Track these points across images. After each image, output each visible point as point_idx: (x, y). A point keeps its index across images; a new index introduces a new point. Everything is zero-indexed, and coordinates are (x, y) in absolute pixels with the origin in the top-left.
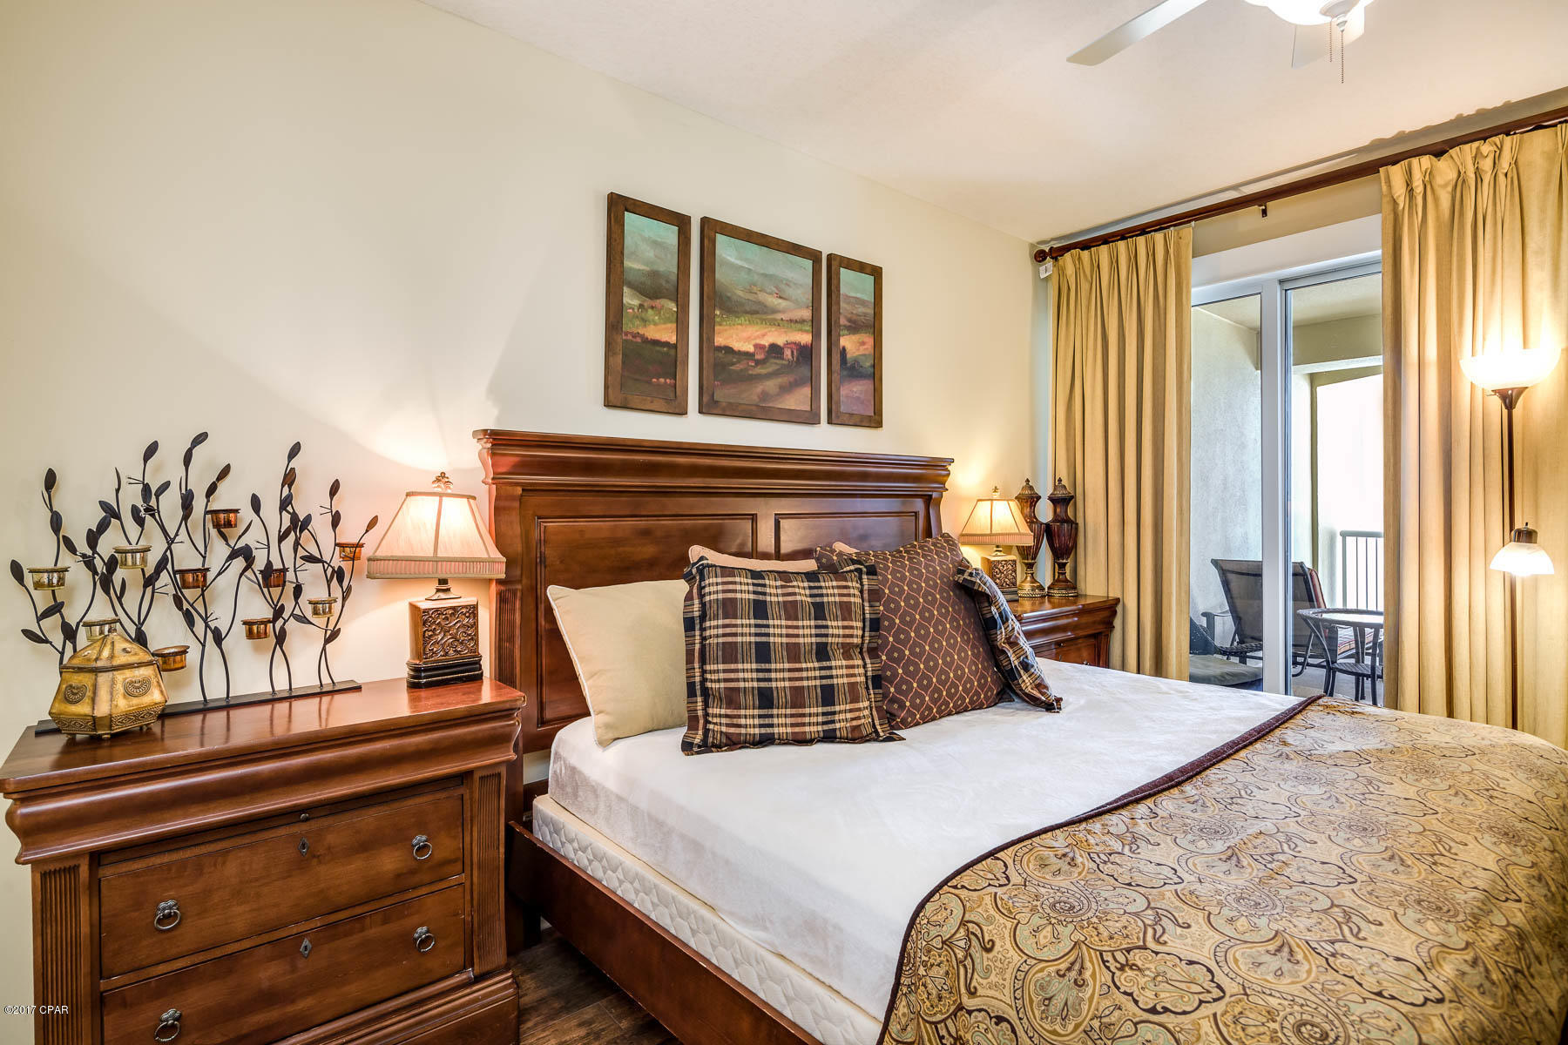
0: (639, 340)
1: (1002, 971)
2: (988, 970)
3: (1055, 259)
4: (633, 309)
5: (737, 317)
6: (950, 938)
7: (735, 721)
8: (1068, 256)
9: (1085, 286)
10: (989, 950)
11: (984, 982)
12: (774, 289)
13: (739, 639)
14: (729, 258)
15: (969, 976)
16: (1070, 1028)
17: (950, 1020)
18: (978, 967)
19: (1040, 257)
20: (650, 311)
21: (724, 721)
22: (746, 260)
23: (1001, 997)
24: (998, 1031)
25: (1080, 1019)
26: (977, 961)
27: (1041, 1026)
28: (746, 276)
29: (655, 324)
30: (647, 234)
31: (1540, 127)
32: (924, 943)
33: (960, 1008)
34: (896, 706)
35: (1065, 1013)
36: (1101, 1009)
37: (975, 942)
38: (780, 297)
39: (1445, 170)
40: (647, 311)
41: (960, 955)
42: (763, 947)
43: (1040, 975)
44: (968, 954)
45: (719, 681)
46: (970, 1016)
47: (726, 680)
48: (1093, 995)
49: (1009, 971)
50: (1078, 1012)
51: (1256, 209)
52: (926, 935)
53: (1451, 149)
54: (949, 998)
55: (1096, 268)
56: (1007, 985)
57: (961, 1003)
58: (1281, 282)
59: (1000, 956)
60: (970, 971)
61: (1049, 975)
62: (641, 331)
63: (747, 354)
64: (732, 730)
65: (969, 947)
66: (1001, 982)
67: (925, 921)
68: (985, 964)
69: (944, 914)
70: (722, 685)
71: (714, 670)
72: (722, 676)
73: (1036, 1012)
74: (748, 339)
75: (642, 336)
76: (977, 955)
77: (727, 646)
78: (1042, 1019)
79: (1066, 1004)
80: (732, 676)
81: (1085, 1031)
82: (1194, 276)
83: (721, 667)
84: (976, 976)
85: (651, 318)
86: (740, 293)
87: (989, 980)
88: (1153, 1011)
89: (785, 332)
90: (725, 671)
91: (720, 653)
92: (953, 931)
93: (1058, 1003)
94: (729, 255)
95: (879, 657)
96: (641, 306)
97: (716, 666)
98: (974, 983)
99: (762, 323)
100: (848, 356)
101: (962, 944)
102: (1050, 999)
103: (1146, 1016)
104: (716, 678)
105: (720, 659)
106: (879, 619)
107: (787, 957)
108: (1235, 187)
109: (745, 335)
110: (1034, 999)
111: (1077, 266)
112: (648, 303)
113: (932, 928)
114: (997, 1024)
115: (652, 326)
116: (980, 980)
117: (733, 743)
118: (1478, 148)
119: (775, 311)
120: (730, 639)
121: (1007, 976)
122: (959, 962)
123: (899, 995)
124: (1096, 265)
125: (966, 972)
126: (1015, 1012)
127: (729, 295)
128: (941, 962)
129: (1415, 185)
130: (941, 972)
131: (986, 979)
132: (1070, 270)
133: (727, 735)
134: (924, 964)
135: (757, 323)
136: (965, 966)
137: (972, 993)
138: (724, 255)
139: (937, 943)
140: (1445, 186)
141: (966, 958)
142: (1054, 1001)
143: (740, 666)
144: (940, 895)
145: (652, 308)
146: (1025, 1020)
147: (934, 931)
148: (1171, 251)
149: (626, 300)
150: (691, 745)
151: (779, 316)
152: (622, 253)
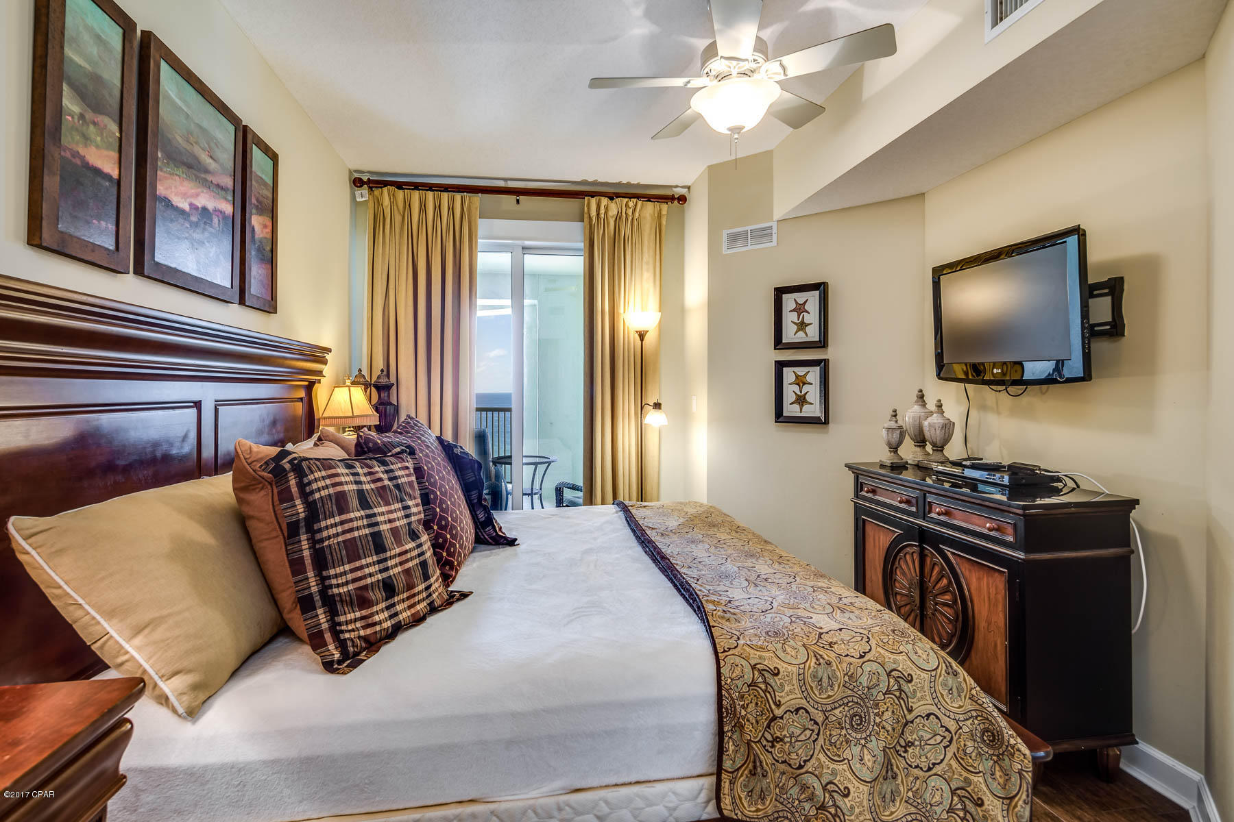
0: (78, 162)
1: (790, 681)
2: (782, 685)
3: (371, 188)
4: (73, 118)
5: (175, 166)
6: (753, 681)
7: (370, 621)
8: (385, 190)
9: (398, 218)
10: (777, 674)
11: (783, 694)
12: (206, 146)
13: (356, 534)
14: (170, 92)
15: (773, 696)
16: (836, 689)
17: (766, 732)
18: (776, 688)
19: (357, 183)
20: (92, 127)
21: (358, 624)
22: (184, 101)
23: (796, 696)
24: (798, 718)
25: (839, 681)
26: (773, 684)
27: (821, 698)
28: (184, 121)
29: (97, 147)
30: (90, 21)
31: (649, 201)
32: (737, 694)
33: (774, 718)
34: (447, 568)
35: (831, 682)
36: (845, 670)
37: (767, 675)
38: (211, 157)
39: (614, 208)
40: (88, 125)
41: (763, 687)
42: (561, 794)
43: (810, 671)
44: (767, 684)
45: (347, 583)
46: (782, 719)
47: (354, 581)
48: (837, 665)
49: (794, 678)
50: (837, 678)
51: (514, 198)
52: (736, 688)
53: (617, 198)
54: (762, 719)
55: (407, 206)
56: (797, 689)
57: (774, 715)
58: (523, 248)
59: (786, 673)
60: (772, 693)
61: (815, 668)
62: (82, 151)
63: (182, 212)
64: (369, 631)
65: (765, 679)
66: (792, 688)
67: (729, 680)
68: (778, 683)
69: (739, 669)
70: (351, 587)
71: (341, 573)
72: (350, 577)
73: (816, 692)
74: (185, 196)
75: (82, 158)
76: (772, 681)
77: (347, 543)
78: (820, 694)
79: (829, 678)
80: (359, 574)
81: (844, 686)
82: (481, 232)
83: (347, 567)
84: (777, 694)
85: (93, 136)
86: (180, 140)
87: (785, 691)
88: (861, 657)
89: (214, 197)
90: (352, 571)
91: (344, 553)
92: (752, 676)
93: (825, 680)
94: (170, 90)
95: (432, 528)
96: (82, 116)
97: (342, 568)
98: (778, 698)
99: (196, 181)
100: (256, 237)
101: (760, 680)
102: (821, 680)
103: (862, 660)
104: (344, 581)
105: (345, 560)
106: (427, 493)
107: (585, 787)
108: (506, 180)
109: (183, 189)
110: (813, 685)
111: (392, 200)
112: (89, 115)
113: (737, 682)
114: (796, 714)
115: (93, 149)
116: (780, 694)
117: (373, 645)
118: (627, 202)
119: (207, 171)
120: (348, 536)
121: (794, 682)
122: (765, 691)
123: (725, 741)
124: (407, 204)
125: (771, 695)
126: (805, 700)
127: (170, 136)
128: (752, 699)
129: (601, 212)
130: (754, 706)
131: (783, 691)
132: (386, 202)
133: (365, 639)
134: (743, 707)
135: (192, 179)
136: (769, 692)
137: (778, 705)
138: (167, 88)
139: (745, 689)
140: (612, 217)
141: (767, 687)
142: (823, 680)
143: (364, 562)
144: (723, 660)
145: (95, 124)
146: (811, 701)
147: (740, 683)
148: (465, 210)
149: (66, 102)
150: (332, 663)
151: (209, 178)
152: (63, 34)
